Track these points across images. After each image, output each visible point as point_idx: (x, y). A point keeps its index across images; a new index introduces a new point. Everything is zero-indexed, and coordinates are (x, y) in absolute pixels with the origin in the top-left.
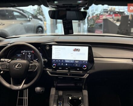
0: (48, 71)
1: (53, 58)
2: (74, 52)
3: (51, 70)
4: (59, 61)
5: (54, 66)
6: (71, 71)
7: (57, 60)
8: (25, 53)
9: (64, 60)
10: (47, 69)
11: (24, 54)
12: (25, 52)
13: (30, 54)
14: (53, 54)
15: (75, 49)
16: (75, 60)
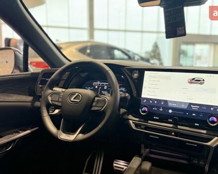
0: (130, 121)
1: (143, 96)
2: (189, 84)
3: (137, 119)
4: (156, 102)
5: (144, 112)
6: (179, 127)
7: (151, 99)
8: (99, 87)
9: (166, 101)
10: (130, 117)
11: (96, 87)
12: (99, 84)
13: (105, 87)
14: (145, 87)
15: (193, 79)
16: (190, 104)
